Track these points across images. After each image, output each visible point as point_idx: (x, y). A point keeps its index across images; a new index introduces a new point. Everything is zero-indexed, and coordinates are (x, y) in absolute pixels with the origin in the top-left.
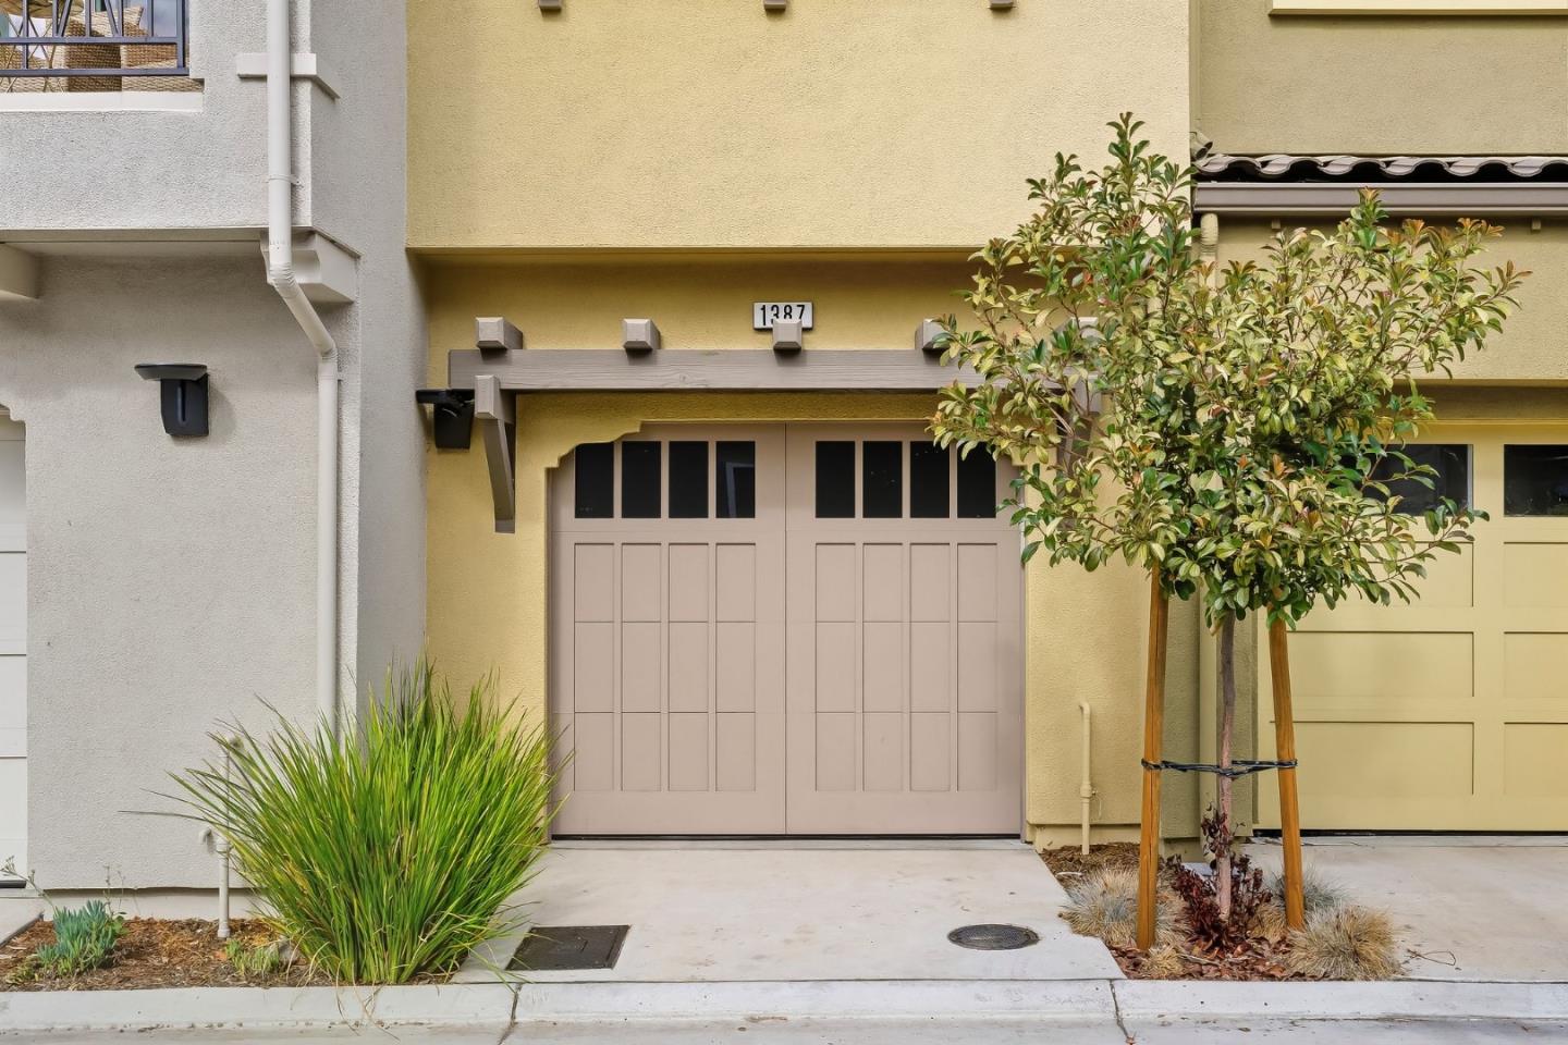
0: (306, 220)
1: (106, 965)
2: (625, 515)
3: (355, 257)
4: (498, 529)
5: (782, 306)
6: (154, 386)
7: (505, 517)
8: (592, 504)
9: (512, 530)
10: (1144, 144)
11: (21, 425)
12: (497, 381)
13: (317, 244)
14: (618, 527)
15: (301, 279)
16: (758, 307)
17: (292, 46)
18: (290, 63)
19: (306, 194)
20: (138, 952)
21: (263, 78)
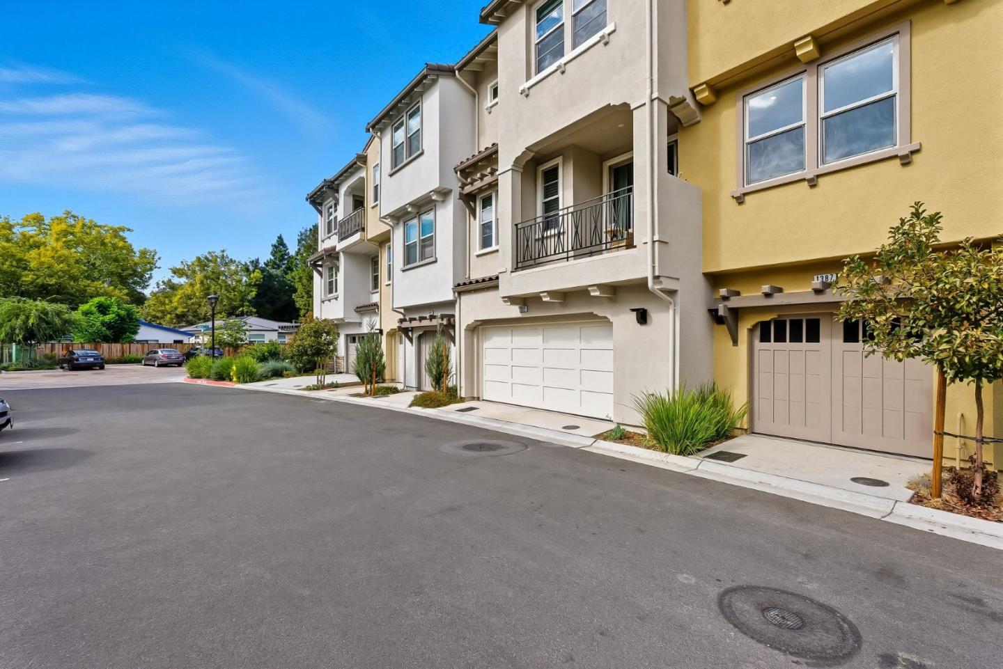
0: (657, 274)
1: (621, 439)
2: (775, 341)
3: (678, 279)
4: (734, 345)
5: (824, 276)
6: (635, 313)
7: (735, 342)
8: (765, 338)
9: (737, 346)
10: (924, 211)
11: (612, 323)
12: (725, 306)
13: (661, 279)
14: (772, 345)
15: (657, 287)
16: (815, 277)
17: (653, 234)
18: (653, 238)
19: (657, 268)
20: (629, 438)
21: (647, 243)
